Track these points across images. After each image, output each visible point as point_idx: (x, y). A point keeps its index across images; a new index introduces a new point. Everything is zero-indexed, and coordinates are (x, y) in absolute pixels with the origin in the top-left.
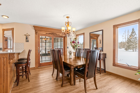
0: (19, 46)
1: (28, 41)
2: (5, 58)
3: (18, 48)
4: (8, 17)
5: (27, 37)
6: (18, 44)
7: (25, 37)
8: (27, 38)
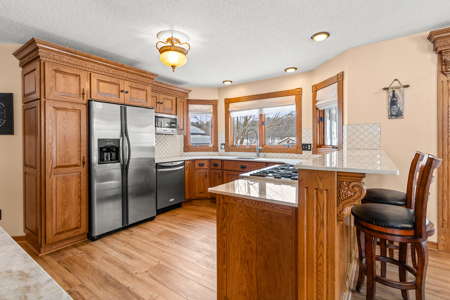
0: (362, 137)
1: (399, 115)
2: (322, 191)
3: (358, 146)
4: (328, 35)
5: (394, 96)
6: (358, 127)
7: (385, 98)
8: (393, 102)
